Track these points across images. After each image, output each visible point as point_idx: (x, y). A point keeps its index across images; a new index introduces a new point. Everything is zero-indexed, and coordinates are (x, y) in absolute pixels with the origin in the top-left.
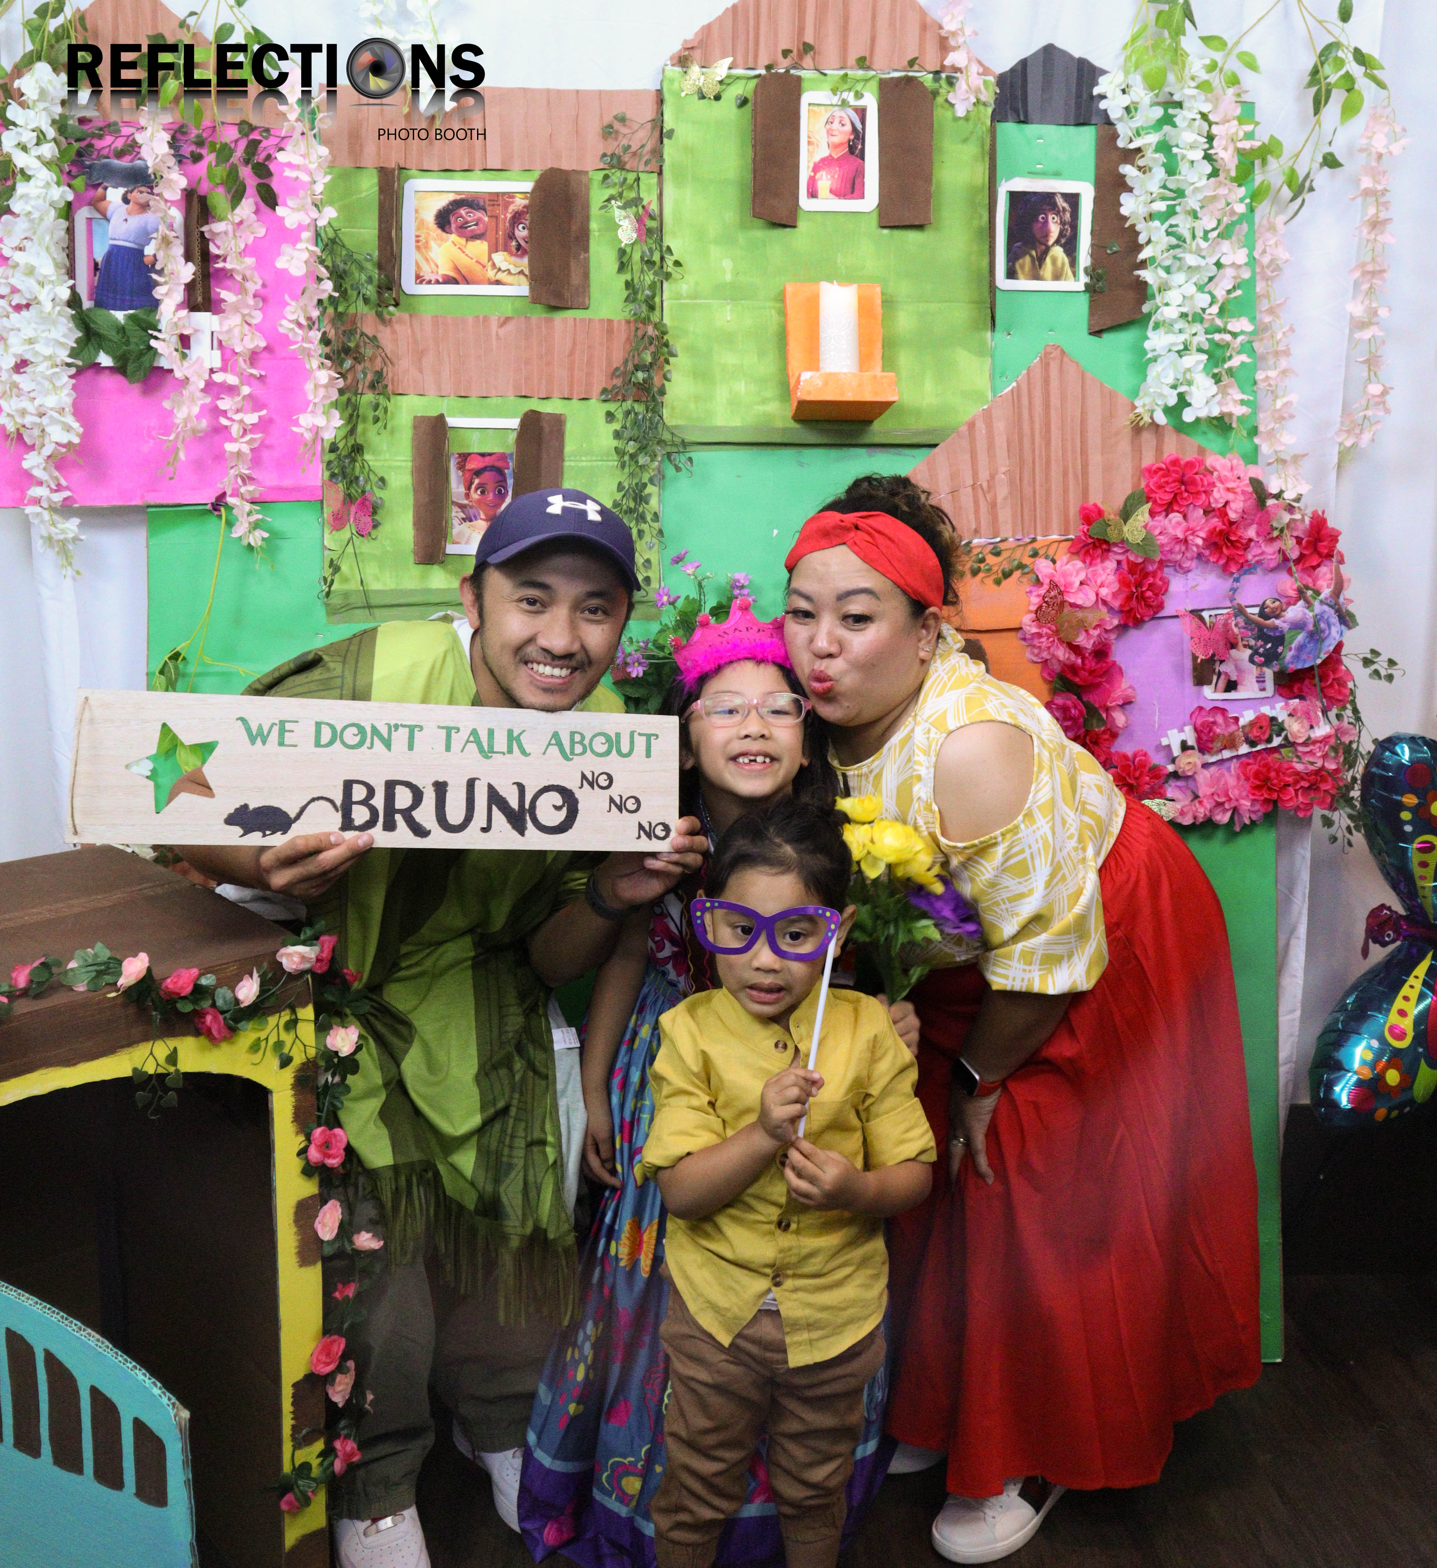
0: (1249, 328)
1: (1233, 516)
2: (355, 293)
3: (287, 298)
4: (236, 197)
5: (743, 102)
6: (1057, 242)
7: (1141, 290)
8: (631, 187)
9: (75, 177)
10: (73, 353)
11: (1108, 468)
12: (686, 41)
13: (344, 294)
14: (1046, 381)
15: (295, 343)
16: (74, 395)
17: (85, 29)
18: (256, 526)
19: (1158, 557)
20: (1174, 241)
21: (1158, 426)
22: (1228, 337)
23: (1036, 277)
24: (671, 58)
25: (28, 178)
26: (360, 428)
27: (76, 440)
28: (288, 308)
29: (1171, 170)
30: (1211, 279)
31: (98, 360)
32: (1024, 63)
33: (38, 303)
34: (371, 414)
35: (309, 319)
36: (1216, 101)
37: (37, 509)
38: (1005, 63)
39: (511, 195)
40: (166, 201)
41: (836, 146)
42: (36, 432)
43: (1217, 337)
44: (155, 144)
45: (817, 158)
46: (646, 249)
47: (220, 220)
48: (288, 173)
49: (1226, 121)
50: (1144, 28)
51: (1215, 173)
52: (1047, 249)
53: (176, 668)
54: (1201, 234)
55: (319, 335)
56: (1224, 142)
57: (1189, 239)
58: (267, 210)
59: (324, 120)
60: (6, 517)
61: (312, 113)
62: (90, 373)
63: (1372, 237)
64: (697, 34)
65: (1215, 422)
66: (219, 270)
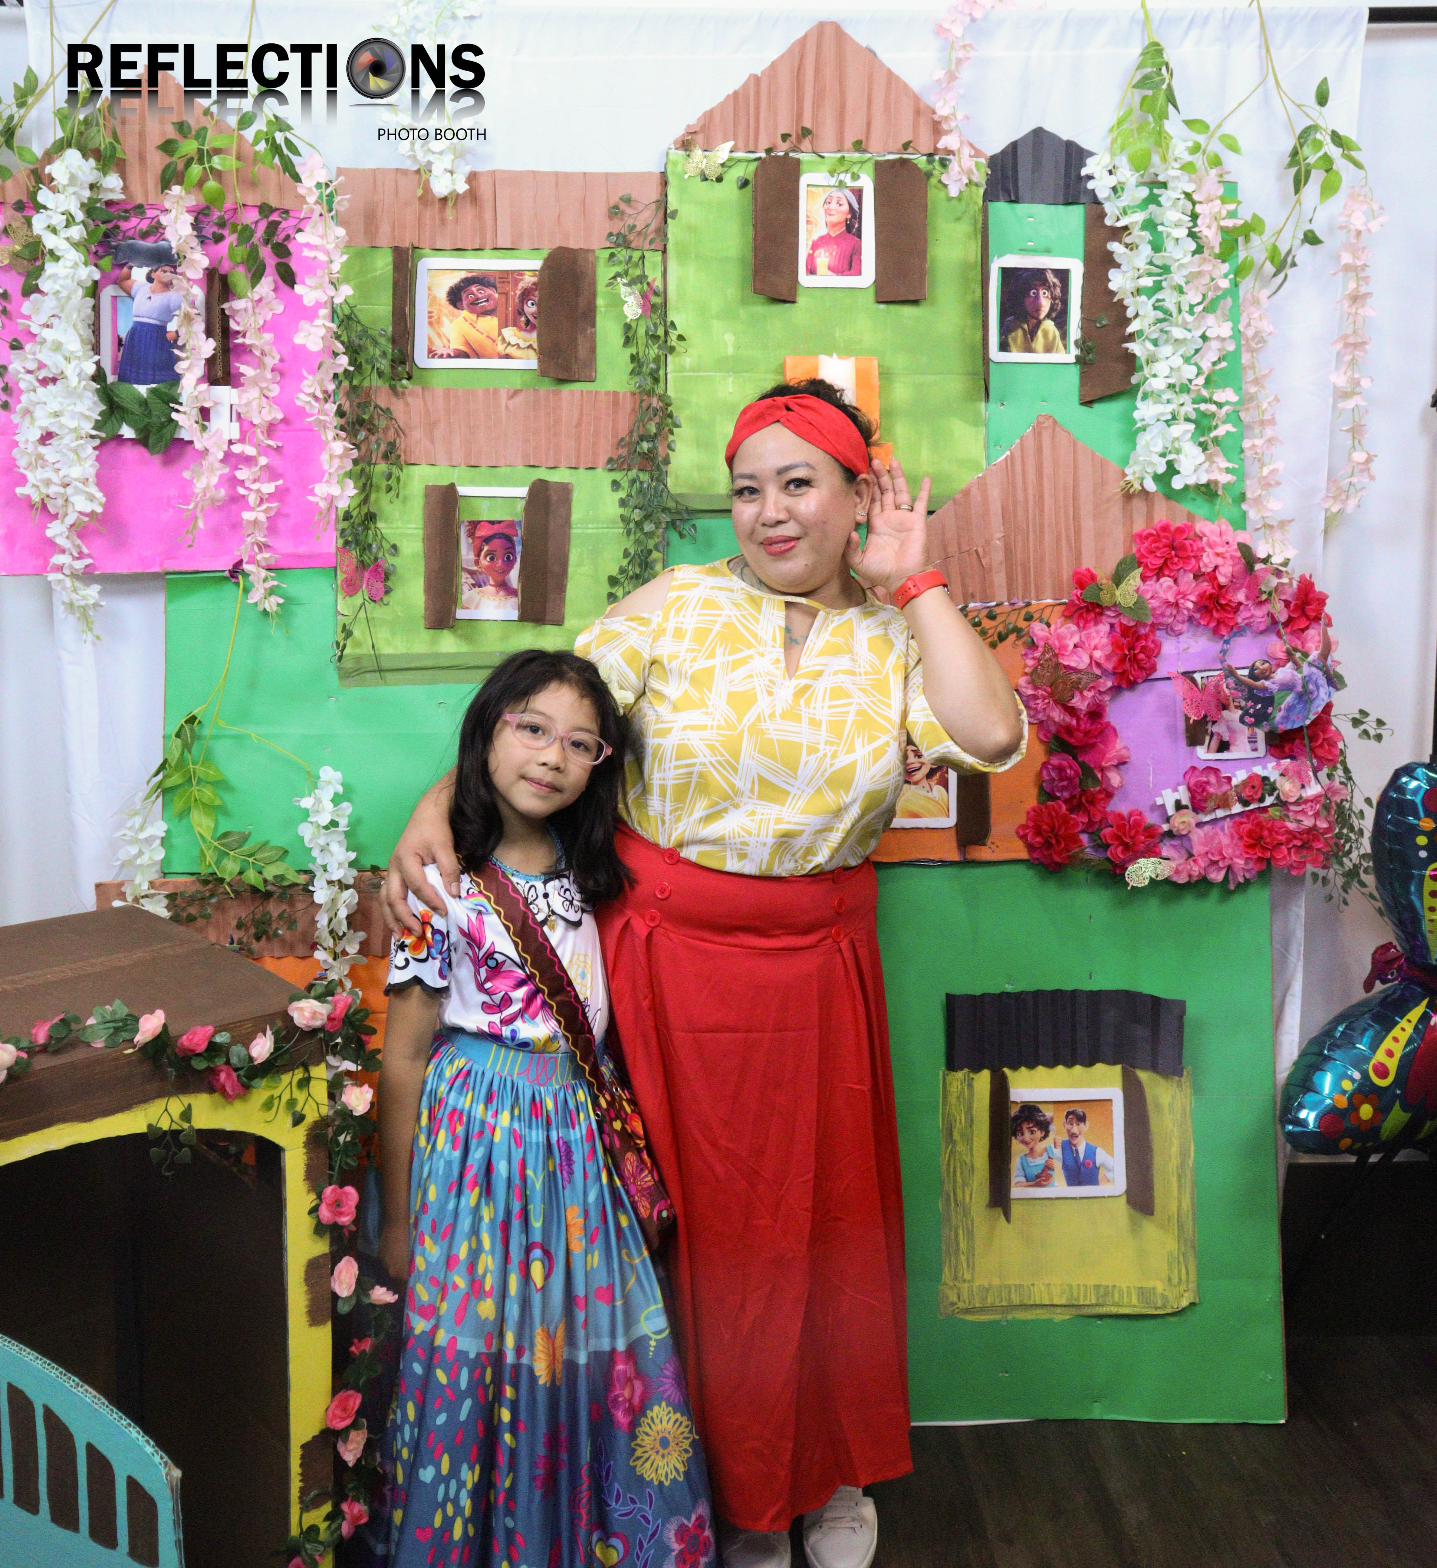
0: (1234, 398)
1: (1222, 580)
2: (369, 367)
3: (304, 372)
4: (256, 276)
5: (744, 184)
6: (1048, 316)
7: (1130, 362)
8: (636, 265)
9: (101, 257)
10: (98, 426)
11: (1100, 534)
12: (689, 126)
13: (359, 367)
14: (1039, 450)
15: (312, 415)
16: (98, 466)
18: (271, 592)
19: (1150, 620)
20: (1160, 315)
21: (1147, 493)
22: (1213, 408)
23: (1029, 349)
24: (675, 142)
25: (57, 259)
26: (373, 497)
27: (99, 510)
28: (305, 382)
29: (1157, 247)
30: (1197, 351)
31: (121, 432)
32: (1014, 145)
33: (65, 378)
34: (384, 484)
35: (325, 392)
36: (1199, 182)
37: (60, 576)
38: (996, 145)
39: (520, 273)
40: (189, 280)
41: (835, 225)
42: (60, 502)
43: (1203, 407)
44: (178, 226)
45: (815, 237)
46: (650, 324)
47: (240, 298)
48: (306, 253)
49: (1209, 200)
50: (1130, 112)
51: (1199, 250)
52: (1039, 323)
53: (192, 731)
54: (1187, 308)
55: (335, 407)
56: (1208, 221)
57: (1175, 312)
58: (285, 288)
59: (342, 202)
60: (29, 583)
61: (330, 196)
62: (113, 444)
63: (1353, 310)
64: (699, 119)
65: (1202, 489)
66: (239, 345)
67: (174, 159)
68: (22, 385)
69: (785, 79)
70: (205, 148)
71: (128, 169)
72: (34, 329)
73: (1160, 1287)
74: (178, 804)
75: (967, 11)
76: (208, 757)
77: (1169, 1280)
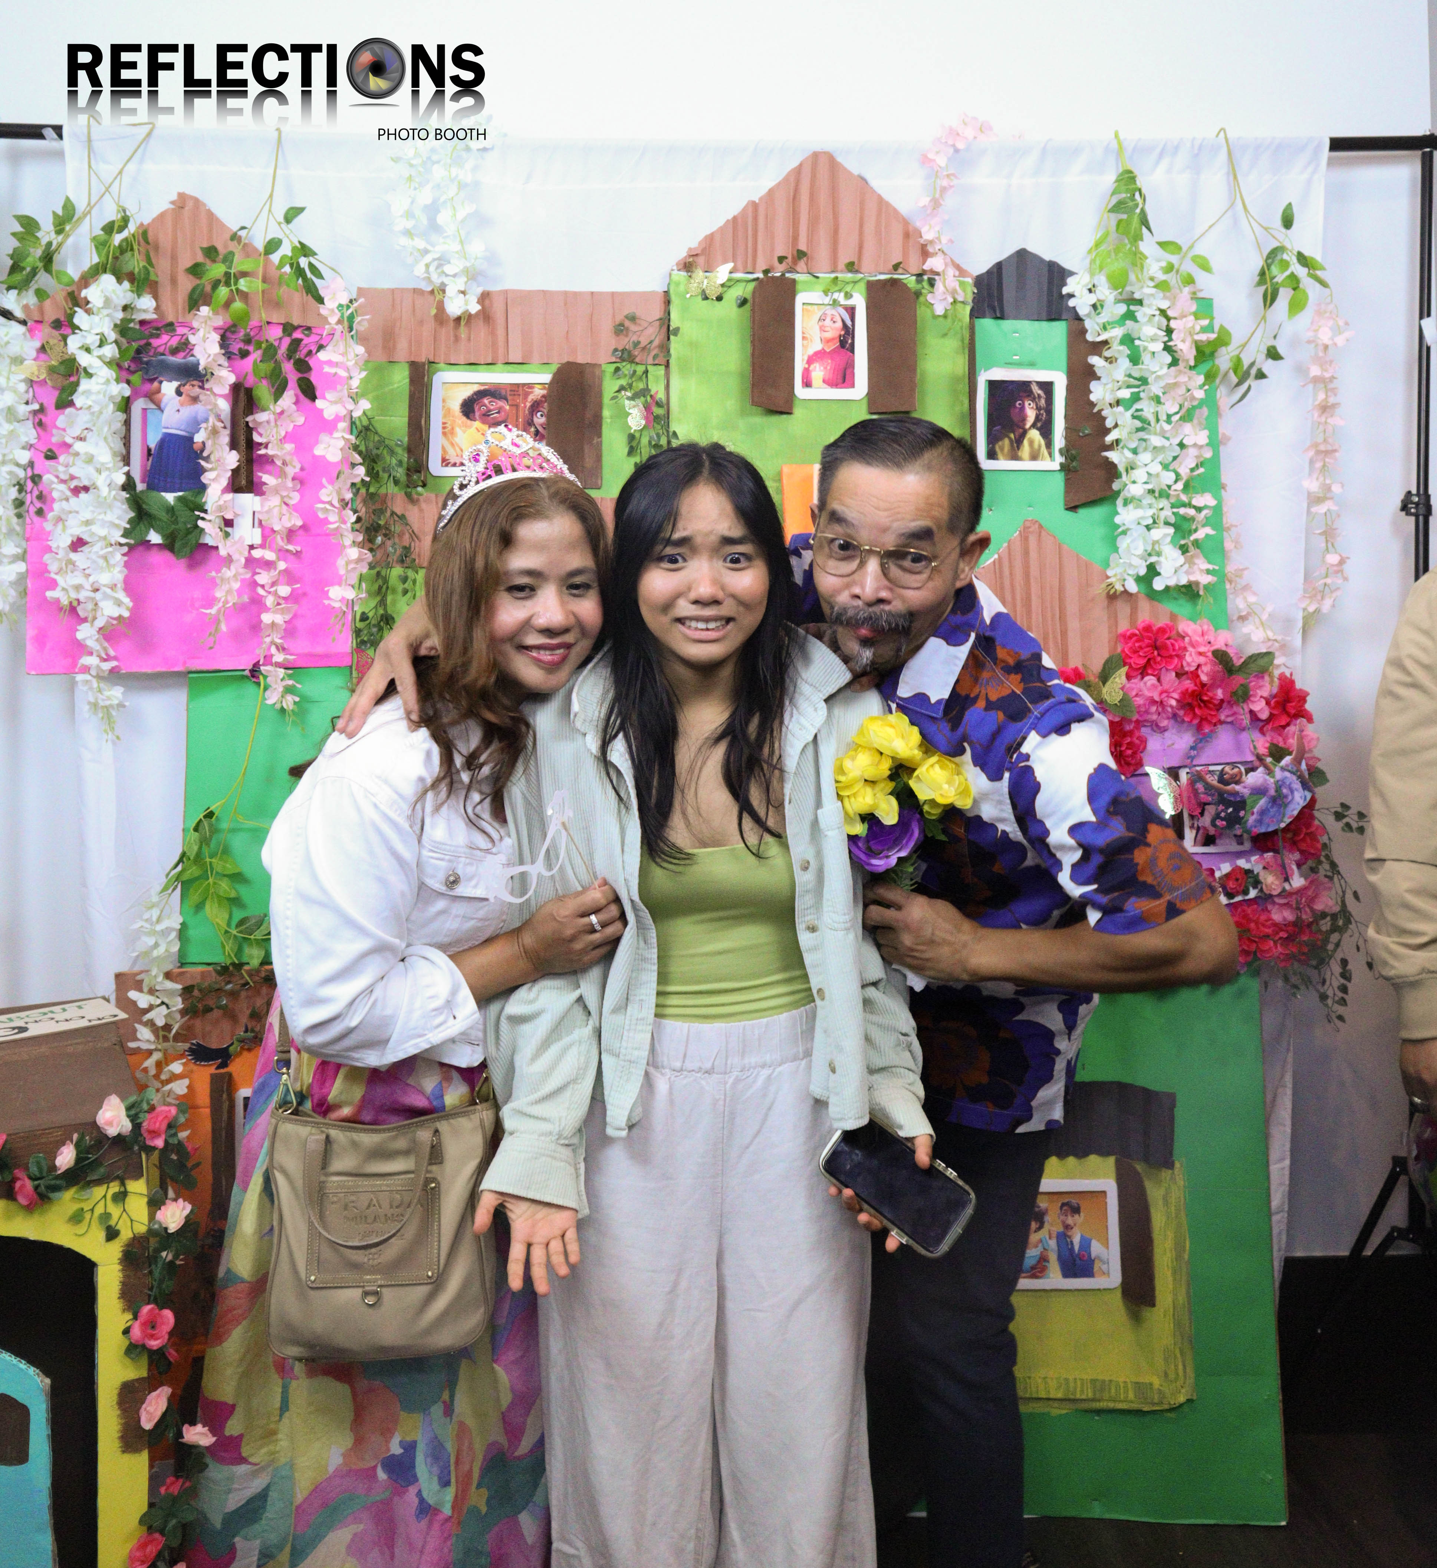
0: (1212, 503)
1: (1204, 678)
2: (386, 475)
3: (324, 481)
4: (279, 392)
5: (743, 302)
6: (1034, 426)
7: (1111, 471)
8: (640, 378)
9: (133, 373)
10: (126, 534)
11: (1086, 634)
12: (690, 249)
13: (376, 477)
14: (1026, 553)
15: (330, 522)
16: (126, 571)
17: (148, 243)
18: (289, 690)
19: (1135, 717)
20: (1138, 424)
21: (1131, 595)
22: (1192, 512)
23: (1015, 457)
24: (677, 264)
25: (90, 375)
26: (389, 598)
27: (126, 614)
28: (323, 491)
29: (1135, 359)
30: (1175, 458)
31: (148, 538)
32: (999, 266)
33: (97, 488)
34: (400, 587)
35: (343, 500)
36: (1173, 299)
37: (87, 677)
38: (981, 265)
39: (530, 386)
40: (215, 395)
41: (828, 341)
42: (90, 606)
43: (1182, 511)
44: (206, 344)
45: (811, 352)
46: (653, 434)
47: (263, 410)
48: (327, 369)
49: (1183, 316)
50: (1107, 235)
51: (1175, 362)
52: (1025, 433)
53: (211, 825)
54: (1165, 418)
55: (352, 514)
56: (1182, 335)
57: (1153, 422)
58: (305, 401)
59: (362, 323)
60: (56, 682)
61: (351, 318)
62: (141, 548)
63: (1323, 419)
64: (700, 243)
65: (1183, 590)
66: (261, 456)
67: (203, 281)
68: (55, 495)
69: (782, 207)
70: (232, 271)
71: (161, 291)
72: (69, 440)
73: (1156, 1382)
74: (195, 897)
75: (950, 142)
76: (226, 851)
77: (1166, 1375)
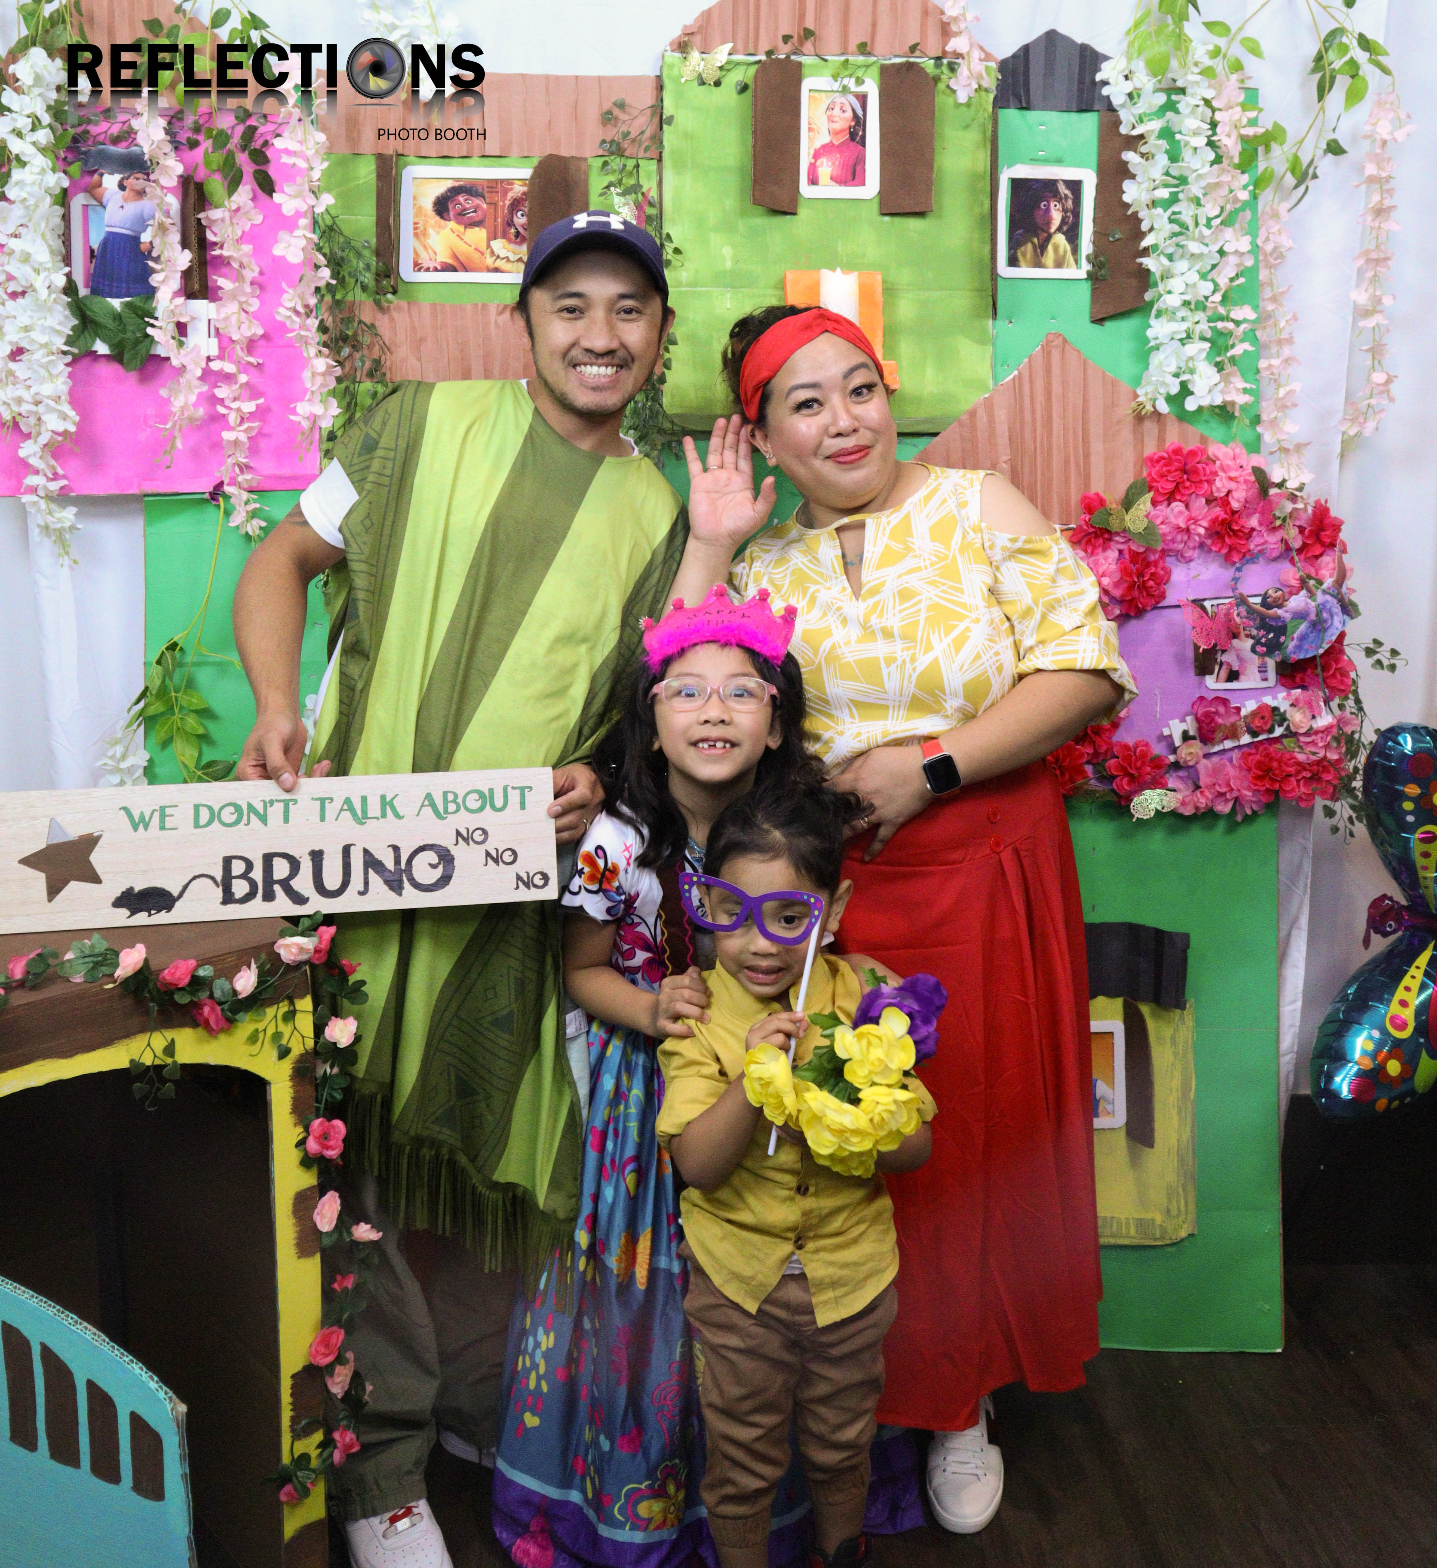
0: (1252, 316)
1: (1235, 505)
2: (353, 281)
3: (284, 285)
4: (233, 184)
5: (743, 88)
6: (1059, 229)
7: (1144, 278)
8: (631, 173)
9: (70, 164)
10: (69, 341)
11: (1110, 457)
12: (685, 27)
13: (342, 281)
14: (1048, 370)
15: (293, 330)
16: (70, 383)
17: (81, 15)
18: (254, 515)
19: (1160, 546)
20: (1176, 228)
21: (1160, 414)
22: (1231, 325)
23: (1038, 264)
24: (671, 44)
25: (23, 164)
27: (72, 429)
28: (285, 296)
29: (1174, 157)
30: (1214, 267)
31: (94, 348)
32: (1026, 49)
33: (34, 290)
35: (307, 306)
36: (1219, 88)
37: (34, 498)
38: (1007, 49)
40: (163, 188)
41: (836, 133)
42: (32, 421)
43: (1220, 325)
44: (151, 130)
45: (818, 145)
47: (217, 207)
48: (285, 159)
49: (1229, 107)
50: (1147, 14)
51: (1218, 160)
53: (174, 658)
54: (1204, 222)
55: (317, 322)
56: (1227, 129)
57: (1191, 226)
58: (264, 197)
59: (322, 107)
61: (310, 100)
62: (86, 361)
63: (1377, 224)
64: (696, 20)
65: (1217, 411)
66: (216, 257)
73: (1159, 1218)
74: (160, 733)
76: (190, 684)
77: (1168, 1211)
